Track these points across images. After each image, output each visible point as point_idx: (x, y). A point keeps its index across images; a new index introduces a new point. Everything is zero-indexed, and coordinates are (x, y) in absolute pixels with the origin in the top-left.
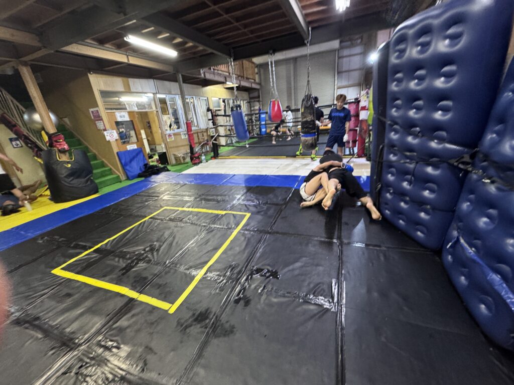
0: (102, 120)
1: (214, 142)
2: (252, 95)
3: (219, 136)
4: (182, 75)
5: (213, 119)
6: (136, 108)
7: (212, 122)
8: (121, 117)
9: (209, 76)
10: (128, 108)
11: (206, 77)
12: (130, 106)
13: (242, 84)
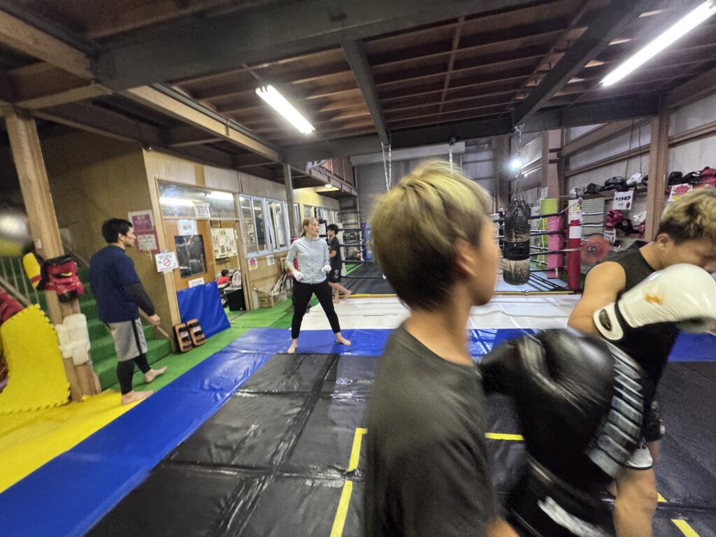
0: (154, 232)
2: (344, 205)
6: (209, 215)
8: (185, 228)
10: (197, 214)
11: (313, 175)
12: (200, 211)
13: (343, 188)
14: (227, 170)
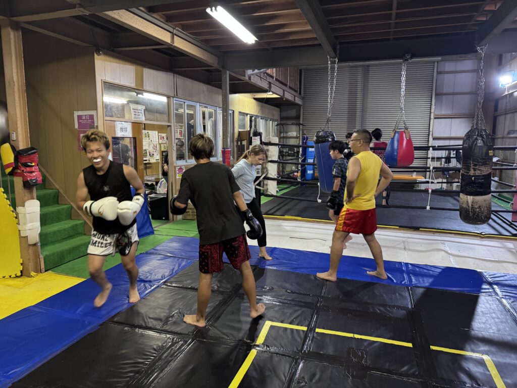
1: (258, 187)
2: (285, 114)
3: (266, 178)
6: (144, 118)
8: (122, 129)
9: (256, 81)
10: (133, 116)
11: (252, 81)
12: (136, 114)
13: (285, 95)
14: (164, 72)
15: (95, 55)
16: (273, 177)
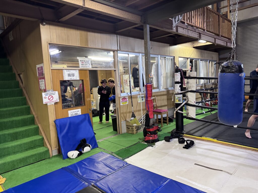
0: (44, 78)
1: (179, 111)
3: (187, 104)
4: (150, 28)
5: (182, 82)
7: (180, 86)
8: (69, 75)
9: (181, 31)
10: (80, 65)
11: (179, 32)
12: (84, 64)
13: (216, 42)
14: (107, 34)
15: (41, 26)
16: (193, 104)
